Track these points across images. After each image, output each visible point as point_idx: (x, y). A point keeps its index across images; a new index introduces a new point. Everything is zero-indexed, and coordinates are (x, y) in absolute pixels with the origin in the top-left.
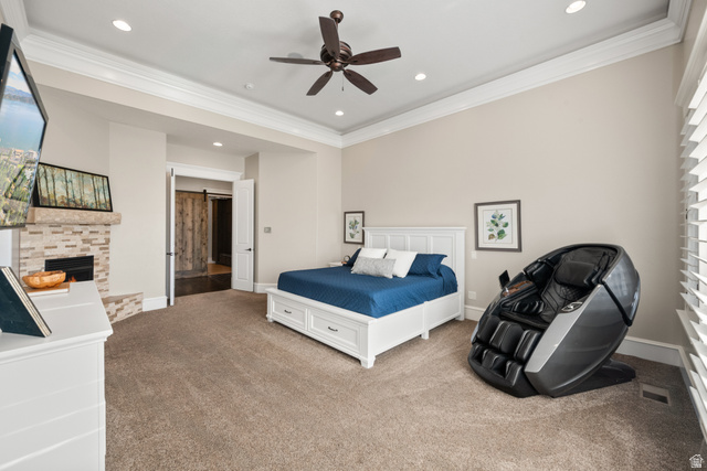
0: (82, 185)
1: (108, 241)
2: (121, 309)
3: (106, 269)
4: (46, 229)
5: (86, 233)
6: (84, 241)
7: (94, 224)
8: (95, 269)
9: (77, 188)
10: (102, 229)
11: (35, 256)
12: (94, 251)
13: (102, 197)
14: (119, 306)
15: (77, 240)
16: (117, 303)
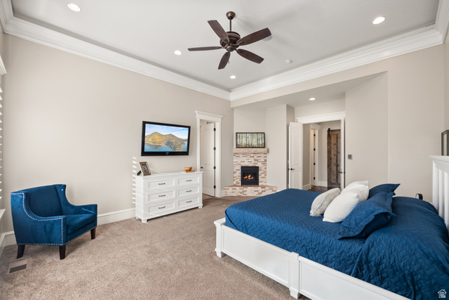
0: (252, 138)
1: (266, 161)
2: (265, 191)
3: (265, 173)
4: (241, 155)
5: (255, 157)
6: (255, 160)
7: (259, 153)
8: (260, 172)
9: (250, 139)
10: (263, 155)
11: (238, 164)
12: (259, 165)
13: (260, 142)
14: (263, 189)
15: (252, 160)
16: (262, 188)
